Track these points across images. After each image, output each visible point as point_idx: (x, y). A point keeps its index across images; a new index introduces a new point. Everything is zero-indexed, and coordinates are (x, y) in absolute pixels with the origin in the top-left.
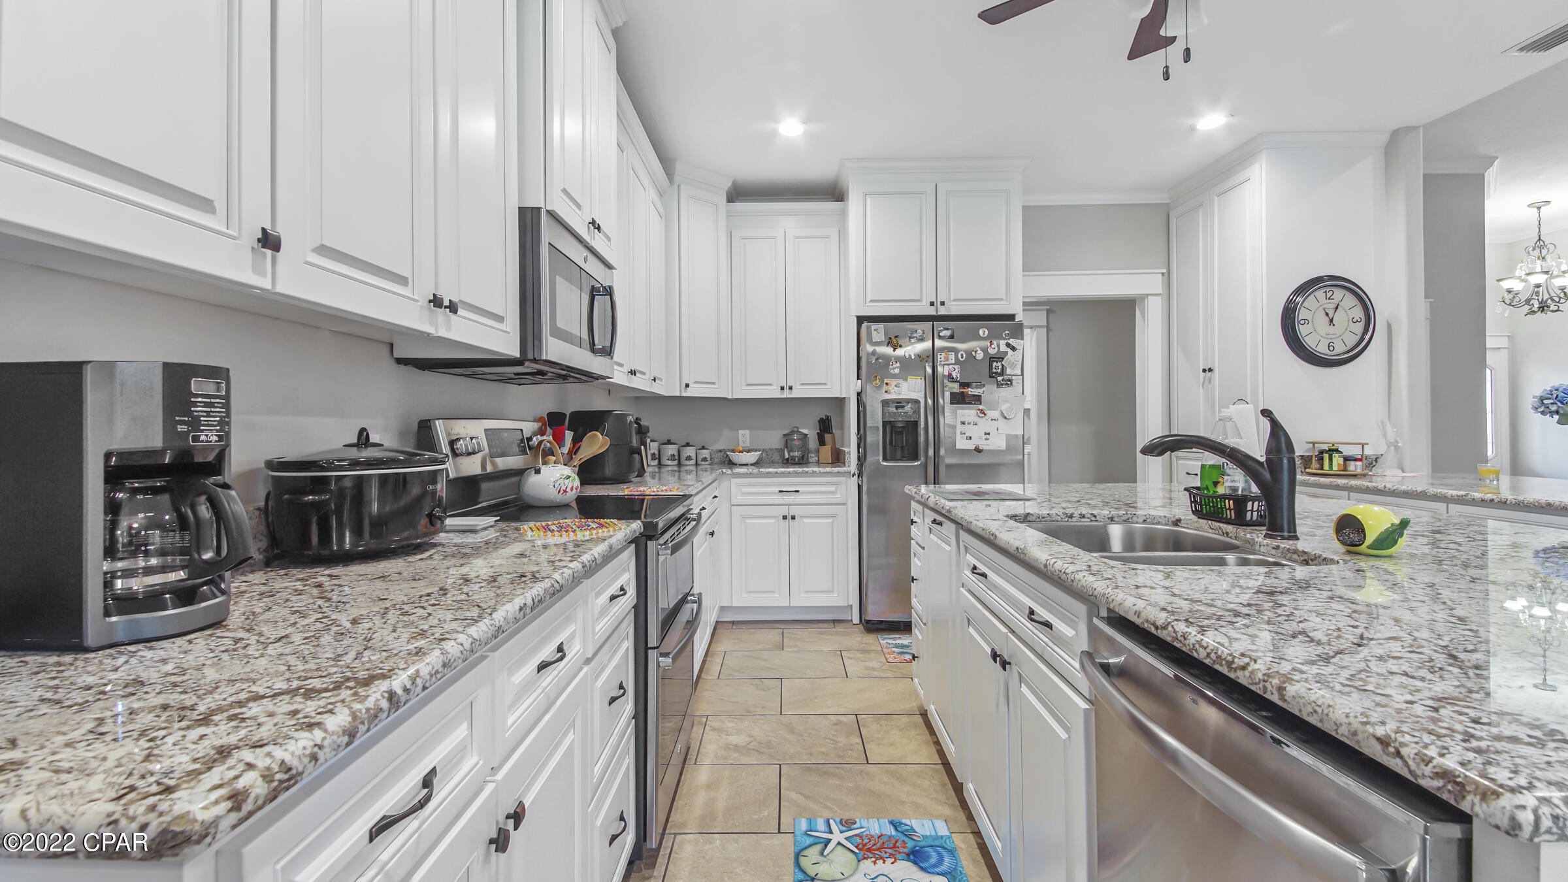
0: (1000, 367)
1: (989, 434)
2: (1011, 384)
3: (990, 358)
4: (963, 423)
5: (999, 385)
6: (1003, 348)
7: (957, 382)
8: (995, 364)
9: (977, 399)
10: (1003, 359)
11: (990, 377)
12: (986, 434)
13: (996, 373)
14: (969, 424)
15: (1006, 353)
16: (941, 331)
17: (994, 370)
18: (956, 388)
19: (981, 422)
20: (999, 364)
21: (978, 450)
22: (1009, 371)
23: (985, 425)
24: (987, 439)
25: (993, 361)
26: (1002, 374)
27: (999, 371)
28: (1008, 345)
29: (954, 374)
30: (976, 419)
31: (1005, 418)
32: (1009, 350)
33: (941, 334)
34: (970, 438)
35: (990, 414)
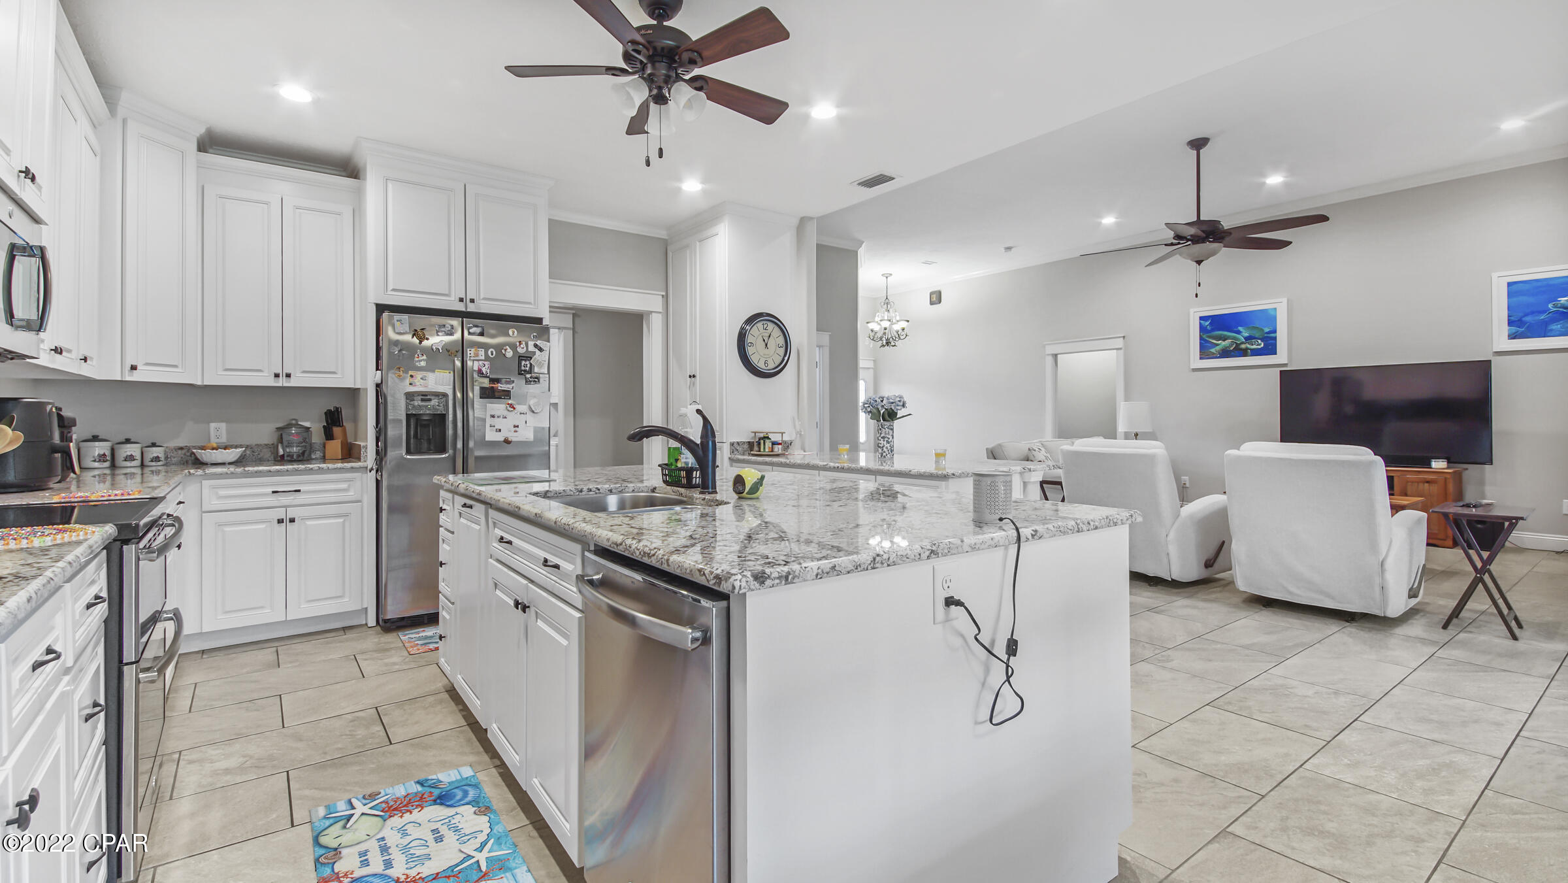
0: (529, 366)
1: (518, 426)
2: (539, 381)
3: (519, 357)
4: (493, 416)
5: (528, 382)
6: (531, 348)
7: (487, 377)
8: (523, 363)
9: (507, 394)
10: (531, 358)
11: (519, 374)
12: (515, 426)
13: (525, 371)
14: (498, 417)
15: (534, 353)
16: (469, 329)
17: (523, 368)
18: (486, 383)
19: (511, 416)
20: (528, 363)
21: (507, 441)
22: (536, 370)
23: (512, 418)
24: (516, 431)
25: (522, 359)
26: (530, 372)
27: (527, 369)
28: (536, 346)
29: (484, 370)
30: (506, 413)
31: (533, 412)
32: (537, 350)
33: (470, 331)
34: (500, 430)
35: (520, 408)
